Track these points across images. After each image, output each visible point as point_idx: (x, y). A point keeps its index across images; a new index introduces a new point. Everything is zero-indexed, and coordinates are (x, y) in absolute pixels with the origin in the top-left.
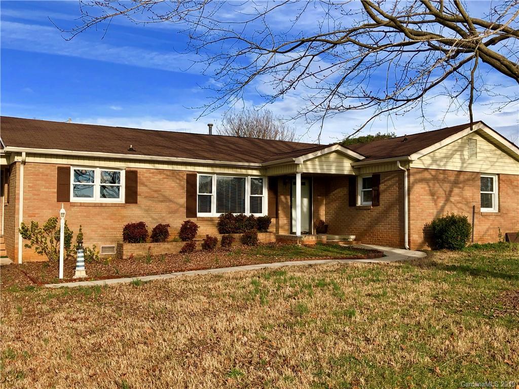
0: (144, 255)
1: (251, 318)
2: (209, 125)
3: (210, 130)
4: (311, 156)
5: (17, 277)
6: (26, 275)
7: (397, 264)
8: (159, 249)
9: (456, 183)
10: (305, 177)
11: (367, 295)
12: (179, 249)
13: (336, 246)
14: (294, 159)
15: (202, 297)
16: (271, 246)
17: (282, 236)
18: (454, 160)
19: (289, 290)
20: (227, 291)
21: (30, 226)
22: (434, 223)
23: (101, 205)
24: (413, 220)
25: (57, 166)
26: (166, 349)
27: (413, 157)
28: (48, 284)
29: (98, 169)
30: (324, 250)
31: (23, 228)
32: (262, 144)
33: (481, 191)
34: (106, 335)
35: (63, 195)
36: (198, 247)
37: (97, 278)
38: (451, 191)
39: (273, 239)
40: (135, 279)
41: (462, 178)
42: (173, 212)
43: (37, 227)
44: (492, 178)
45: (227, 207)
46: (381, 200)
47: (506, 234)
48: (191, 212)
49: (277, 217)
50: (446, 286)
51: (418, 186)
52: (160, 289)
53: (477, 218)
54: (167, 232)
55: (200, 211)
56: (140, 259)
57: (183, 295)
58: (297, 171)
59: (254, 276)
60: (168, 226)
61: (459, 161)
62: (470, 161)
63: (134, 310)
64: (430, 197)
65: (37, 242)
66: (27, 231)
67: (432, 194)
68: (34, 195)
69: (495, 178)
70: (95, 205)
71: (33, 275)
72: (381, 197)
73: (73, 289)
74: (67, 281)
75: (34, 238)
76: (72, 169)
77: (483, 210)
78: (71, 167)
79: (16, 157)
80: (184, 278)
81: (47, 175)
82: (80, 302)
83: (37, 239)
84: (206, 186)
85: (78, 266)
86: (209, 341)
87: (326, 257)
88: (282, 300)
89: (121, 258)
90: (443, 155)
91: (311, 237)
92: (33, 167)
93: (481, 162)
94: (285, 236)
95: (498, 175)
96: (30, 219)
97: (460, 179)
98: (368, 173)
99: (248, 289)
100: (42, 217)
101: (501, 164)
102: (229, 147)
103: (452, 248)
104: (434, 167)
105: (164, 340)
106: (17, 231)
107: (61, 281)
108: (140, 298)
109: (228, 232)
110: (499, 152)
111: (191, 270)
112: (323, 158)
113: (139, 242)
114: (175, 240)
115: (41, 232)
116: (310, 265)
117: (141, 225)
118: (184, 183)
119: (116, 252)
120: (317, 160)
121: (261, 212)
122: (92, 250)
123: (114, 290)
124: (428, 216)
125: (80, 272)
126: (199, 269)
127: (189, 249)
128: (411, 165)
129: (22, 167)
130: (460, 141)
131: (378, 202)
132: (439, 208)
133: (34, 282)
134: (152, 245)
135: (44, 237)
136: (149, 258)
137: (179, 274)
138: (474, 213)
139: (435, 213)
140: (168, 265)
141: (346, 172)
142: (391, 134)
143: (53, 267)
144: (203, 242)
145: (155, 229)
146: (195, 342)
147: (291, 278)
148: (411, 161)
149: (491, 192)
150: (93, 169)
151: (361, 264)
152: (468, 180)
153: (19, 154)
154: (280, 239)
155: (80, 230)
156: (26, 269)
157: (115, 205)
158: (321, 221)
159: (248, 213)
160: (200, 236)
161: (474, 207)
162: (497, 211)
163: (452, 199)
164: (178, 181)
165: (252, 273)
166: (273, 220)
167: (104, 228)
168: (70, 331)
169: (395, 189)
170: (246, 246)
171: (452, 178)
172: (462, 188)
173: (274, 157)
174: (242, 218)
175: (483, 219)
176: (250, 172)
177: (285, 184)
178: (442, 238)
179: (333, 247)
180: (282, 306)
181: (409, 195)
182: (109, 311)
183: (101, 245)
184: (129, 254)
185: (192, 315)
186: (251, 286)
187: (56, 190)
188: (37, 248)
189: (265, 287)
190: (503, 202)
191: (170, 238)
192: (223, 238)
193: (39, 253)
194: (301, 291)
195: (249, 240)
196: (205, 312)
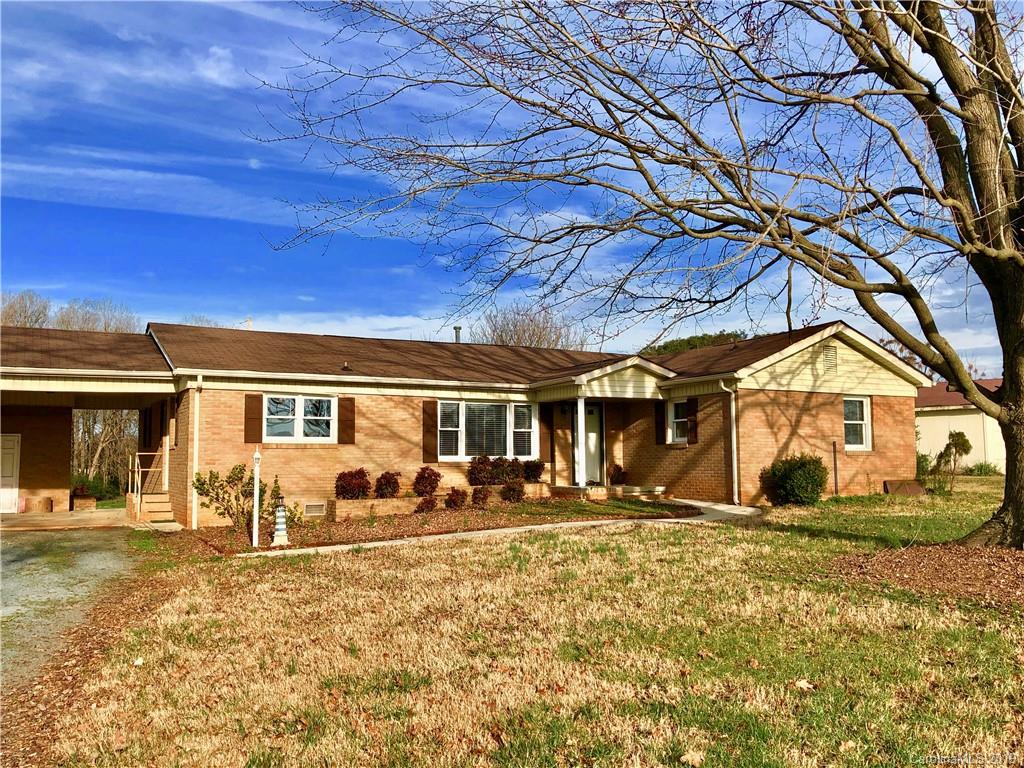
0: (365, 515)
1: (503, 585)
2: (455, 328)
3: (457, 337)
4: (597, 373)
5: (195, 545)
6: (206, 543)
7: (716, 524)
8: (385, 507)
9: (805, 409)
10: (591, 403)
11: (657, 561)
12: (413, 508)
13: (636, 502)
14: (573, 378)
15: (443, 566)
16: (543, 502)
17: (560, 488)
18: (804, 377)
19: (557, 556)
20: (477, 558)
21: (208, 477)
22: (773, 465)
23: (304, 447)
24: (744, 463)
25: (245, 393)
26: (397, 616)
27: (742, 373)
28: (240, 553)
29: (300, 396)
30: (618, 507)
31: (198, 480)
32: (531, 355)
33: (845, 419)
34: (325, 605)
35: (253, 434)
36: (441, 505)
37: (304, 544)
38: (798, 421)
39: (546, 493)
40: (356, 546)
41: (814, 401)
42: (404, 454)
43: (217, 478)
44: (862, 402)
45: (481, 447)
46: (699, 435)
47: (885, 483)
48: (429, 454)
49: (553, 461)
50: (767, 549)
51: (751, 414)
52: (388, 557)
53: (840, 459)
54: (396, 482)
55: (443, 454)
56: (359, 521)
57: (418, 563)
58: (580, 394)
59: (515, 540)
60: (399, 474)
61: (811, 378)
62: (826, 377)
63: (356, 580)
64: (769, 430)
65: (217, 499)
66: (203, 484)
67: (771, 425)
68: (214, 434)
69: (867, 402)
70: (298, 447)
71: (216, 542)
72: (699, 429)
73: (273, 558)
74: (263, 550)
75: (213, 494)
76: (266, 398)
77: (849, 448)
78: (264, 395)
79: (189, 382)
80: (420, 544)
81: (230, 407)
82: (286, 572)
83: (217, 494)
84: (450, 417)
85: (277, 530)
86: (448, 609)
87: (616, 516)
88: (547, 566)
89: (333, 520)
90: (786, 370)
91: (600, 489)
92: (213, 396)
93: (842, 379)
94: (563, 488)
95: (870, 396)
96: (208, 469)
97: (810, 404)
98: (681, 397)
99: (504, 556)
100: (224, 464)
101: (875, 381)
102: (481, 360)
103: (800, 503)
104: (773, 386)
105: (396, 609)
106: (190, 484)
107: (256, 550)
108: (364, 567)
109: (483, 483)
110: (870, 363)
111: (430, 534)
112: (616, 376)
113: (357, 498)
114: (408, 495)
115: (222, 485)
116: (594, 527)
117: (361, 473)
118: (419, 414)
119: (325, 512)
120: (606, 378)
121: (529, 454)
122: (293, 509)
123: (328, 559)
124: (766, 456)
125: (281, 538)
126: (441, 533)
127: (428, 506)
128: (739, 385)
129: (197, 395)
130: (810, 349)
131: (696, 436)
132: (781, 444)
133: (220, 552)
134: (376, 502)
135: (226, 492)
136: (372, 519)
137: (414, 541)
138: (835, 452)
139: (776, 453)
140: (397, 528)
141: (648, 395)
142: (739, 332)
143: (241, 533)
144: (447, 497)
145: (379, 480)
146: (432, 610)
147: (564, 543)
148: (739, 380)
149: (860, 422)
150: (293, 397)
151: (662, 525)
152: (824, 404)
153: (194, 378)
154: (557, 492)
155: (276, 481)
156: (205, 536)
157: (323, 447)
158: (617, 466)
159: (510, 456)
160: (442, 489)
161: (834, 443)
162: (870, 449)
163: (802, 432)
164: (411, 410)
165: (512, 537)
166: (548, 465)
167: (309, 479)
168: (280, 601)
169: (718, 418)
170: (508, 503)
171: (801, 403)
172: (815, 416)
173: (547, 375)
174: (500, 463)
175: (849, 460)
176: (513, 397)
177: (564, 412)
178: (785, 489)
179: (630, 502)
180: (544, 573)
181: (737, 427)
182: (324, 581)
183: (304, 501)
184: (344, 515)
185: (429, 584)
186: (508, 552)
187: (243, 427)
188: (217, 508)
189: (527, 553)
190: (878, 436)
191: (402, 491)
192: (475, 490)
193: (220, 514)
194: (574, 557)
195: (513, 494)
196: (446, 580)
